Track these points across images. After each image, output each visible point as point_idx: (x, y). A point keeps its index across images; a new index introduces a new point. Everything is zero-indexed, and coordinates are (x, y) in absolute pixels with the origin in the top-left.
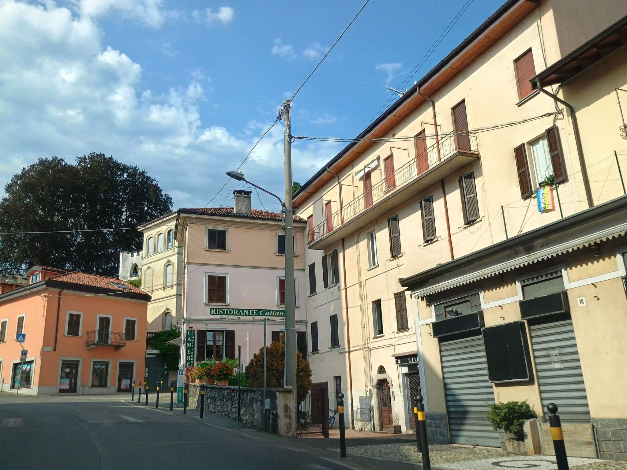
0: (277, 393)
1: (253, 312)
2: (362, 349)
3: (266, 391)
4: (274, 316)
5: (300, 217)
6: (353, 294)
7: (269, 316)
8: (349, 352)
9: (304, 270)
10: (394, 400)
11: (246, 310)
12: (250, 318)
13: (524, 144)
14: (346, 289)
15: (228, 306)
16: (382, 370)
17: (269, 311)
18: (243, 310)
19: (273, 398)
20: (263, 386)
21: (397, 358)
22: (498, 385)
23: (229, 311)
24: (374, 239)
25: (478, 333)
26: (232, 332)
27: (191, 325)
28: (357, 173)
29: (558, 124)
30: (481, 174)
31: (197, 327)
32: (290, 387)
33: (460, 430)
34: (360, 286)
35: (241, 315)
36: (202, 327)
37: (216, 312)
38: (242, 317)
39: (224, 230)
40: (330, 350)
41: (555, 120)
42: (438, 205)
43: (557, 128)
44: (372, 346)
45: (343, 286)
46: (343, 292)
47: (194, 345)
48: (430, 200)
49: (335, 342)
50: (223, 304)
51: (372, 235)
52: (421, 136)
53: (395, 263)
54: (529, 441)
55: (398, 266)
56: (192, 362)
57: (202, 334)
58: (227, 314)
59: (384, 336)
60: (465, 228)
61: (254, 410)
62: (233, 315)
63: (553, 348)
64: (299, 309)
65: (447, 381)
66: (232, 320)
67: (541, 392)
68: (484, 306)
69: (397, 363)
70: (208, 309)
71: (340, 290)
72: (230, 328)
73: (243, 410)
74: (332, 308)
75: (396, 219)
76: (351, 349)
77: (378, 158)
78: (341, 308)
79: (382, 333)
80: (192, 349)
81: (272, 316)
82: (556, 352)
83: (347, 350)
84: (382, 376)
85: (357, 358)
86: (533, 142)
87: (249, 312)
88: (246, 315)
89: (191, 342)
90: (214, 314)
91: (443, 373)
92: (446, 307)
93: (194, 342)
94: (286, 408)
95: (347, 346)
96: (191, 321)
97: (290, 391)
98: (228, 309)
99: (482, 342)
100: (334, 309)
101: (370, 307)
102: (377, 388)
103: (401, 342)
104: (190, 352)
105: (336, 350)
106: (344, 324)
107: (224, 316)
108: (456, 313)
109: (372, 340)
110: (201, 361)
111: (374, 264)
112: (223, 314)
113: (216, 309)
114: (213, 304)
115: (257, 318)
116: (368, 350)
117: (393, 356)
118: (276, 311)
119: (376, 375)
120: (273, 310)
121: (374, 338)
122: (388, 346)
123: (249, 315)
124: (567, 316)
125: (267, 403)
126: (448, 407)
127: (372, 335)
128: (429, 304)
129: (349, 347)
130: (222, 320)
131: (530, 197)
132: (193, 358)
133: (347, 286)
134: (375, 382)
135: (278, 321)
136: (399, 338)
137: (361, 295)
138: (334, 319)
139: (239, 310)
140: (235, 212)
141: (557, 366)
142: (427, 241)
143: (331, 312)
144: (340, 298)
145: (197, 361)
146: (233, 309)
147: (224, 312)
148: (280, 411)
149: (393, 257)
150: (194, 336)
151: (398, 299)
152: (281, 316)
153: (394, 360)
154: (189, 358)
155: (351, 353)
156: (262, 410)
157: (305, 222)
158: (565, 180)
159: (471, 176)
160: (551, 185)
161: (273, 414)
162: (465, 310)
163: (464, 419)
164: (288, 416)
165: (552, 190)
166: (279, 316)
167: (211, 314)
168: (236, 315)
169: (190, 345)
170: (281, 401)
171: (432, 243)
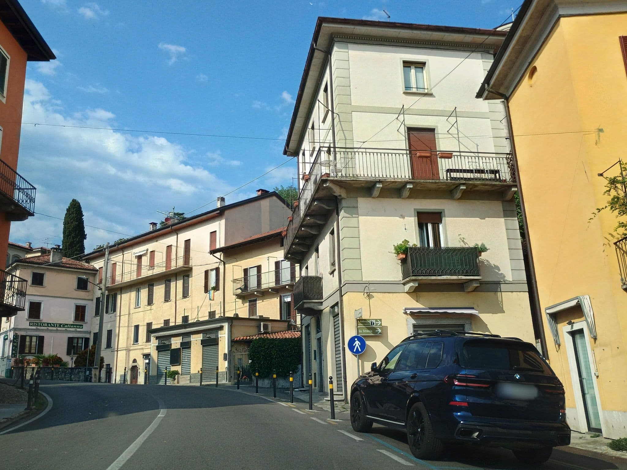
0: (93, 369)
1: (57, 325)
2: (126, 350)
3: (88, 368)
4: (70, 328)
5: (93, 266)
6: (124, 320)
7: (67, 327)
8: (117, 351)
9: (92, 300)
10: (139, 376)
11: (52, 323)
12: (55, 328)
13: (208, 270)
14: (120, 316)
15: (41, 321)
16: (135, 361)
17: (67, 325)
18: (50, 324)
19: (90, 370)
20: (86, 366)
21: (144, 355)
22: (172, 366)
23: (42, 324)
24: (140, 292)
25: (169, 350)
26: (43, 337)
27: (17, 332)
28: (134, 253)
29: (220, 266)
30: (192, 277)
31: (20, 333)
32: (97, 367)
33: (160, 380)
34: (129, 316)
35: (49, 327)
36: (24, 333)
37: (33, 324)
38: (50, 328)
39: (43, 273)
40: (105, 349)
41: (219, 265)
42: (173, 284)
43: (219, 268)
44: (131, 348)
45: (118, 314)
46: (118, 318)
47: (18, 344)
48: (170, 281)
49: (109, 345)
50: (38, 320)
51: (139, 289)
52: (169, 247)
53: (149, 307)
54: (176, 380)
55: (150, 310)
56: (16, 355)
57: (23, 338)
58: (40, 326)
59: (138, 344)
60: (182, 299)
61: (80, 376)
62: (44, 326)
63: (186, 356)
64: (87, 324)
65: (159, 365)
66: (43, 330)
67: (182, 367)
68: (172, 342)
69: (143, 358)
70: (28, 323)
71: (116, 316)
72: (42, 334)
73: (73, 376)
74: (109, 326)
75: (153, 285)
76: (119, 349)
77: (147, 250)
78: (115, 327)
79: (138, 342)
80: (16, 347)
81: (69, 328)
82: (187, 357)
83: (116, 350)
84: (135, 364)
85: (122, 355)
86: (212, 270)
87: (54, 325)
88: (52, 327)
89: (16, 342)
90: (31, 326)
91: (158, 362)
92: (162, 341)
93: (18, 342)
94: (95, 375)
95: (116, 347)
96: (17, 330)
97: (97, 368)
98: (41, 323)
99: (170, 353)
100: (111, 327)
101: (133, 329)
102: (131, 370)
103: (146, 348)
104: (15, 348)
105: (109, 350)
106: (116, 336)
107: (38, 327)
108: (164, 343)
109: (132, 345)
110: (22, 354)
111: (138, 305)
112: (38, 326)
113: (33, 323)
114: (32, 319)
115: (59, 329)
116: (128, 350)
117: (142, 354)
118: (72, 325)
119: (131, 364)
120: (70, 324)
121: (133, 345)
122: (140, 349)
123: (54, 327)
124: (190, 347)
125: (88, 373)
126: (157, 373)
127: (132, 343)
128: (156, 339)
129: (118, 348)
130: (37, 330)
131: (207, 293)
132: (17, 352)
133: (121, 314)
134: (130, 367)
135: (72, 331)
136: (146, 346)
137: (129, 321)
138: (110, 332)
139: (48, 324)
140: (51, 261)
141: (186, 360)
142: (166, 301)
143: (108, 328)
144: (115, 321)
145: (19, 354)
146: (44, 323)
147: (38, 324)
148: (93, 376)
149: (148, 304)
150: (18, 339)
151: (148, 326)
152: (75, 328)
153: (142, 356)
154: (14, 352)
155: (119, 352)
156: (85, 376)
157: (97, 270)
158: (218, 290)
159: (188, 276)
160: (214, 290)
161: (90, 377)
162: (167, 343)
163: (162, 376)
164: (95, 378)
165: (214, 292)
166: (73, 328)
167: (30, 325)
168: (46, 326)
169: (15, 344)
170: (93, 372)
171: (168, 302)
